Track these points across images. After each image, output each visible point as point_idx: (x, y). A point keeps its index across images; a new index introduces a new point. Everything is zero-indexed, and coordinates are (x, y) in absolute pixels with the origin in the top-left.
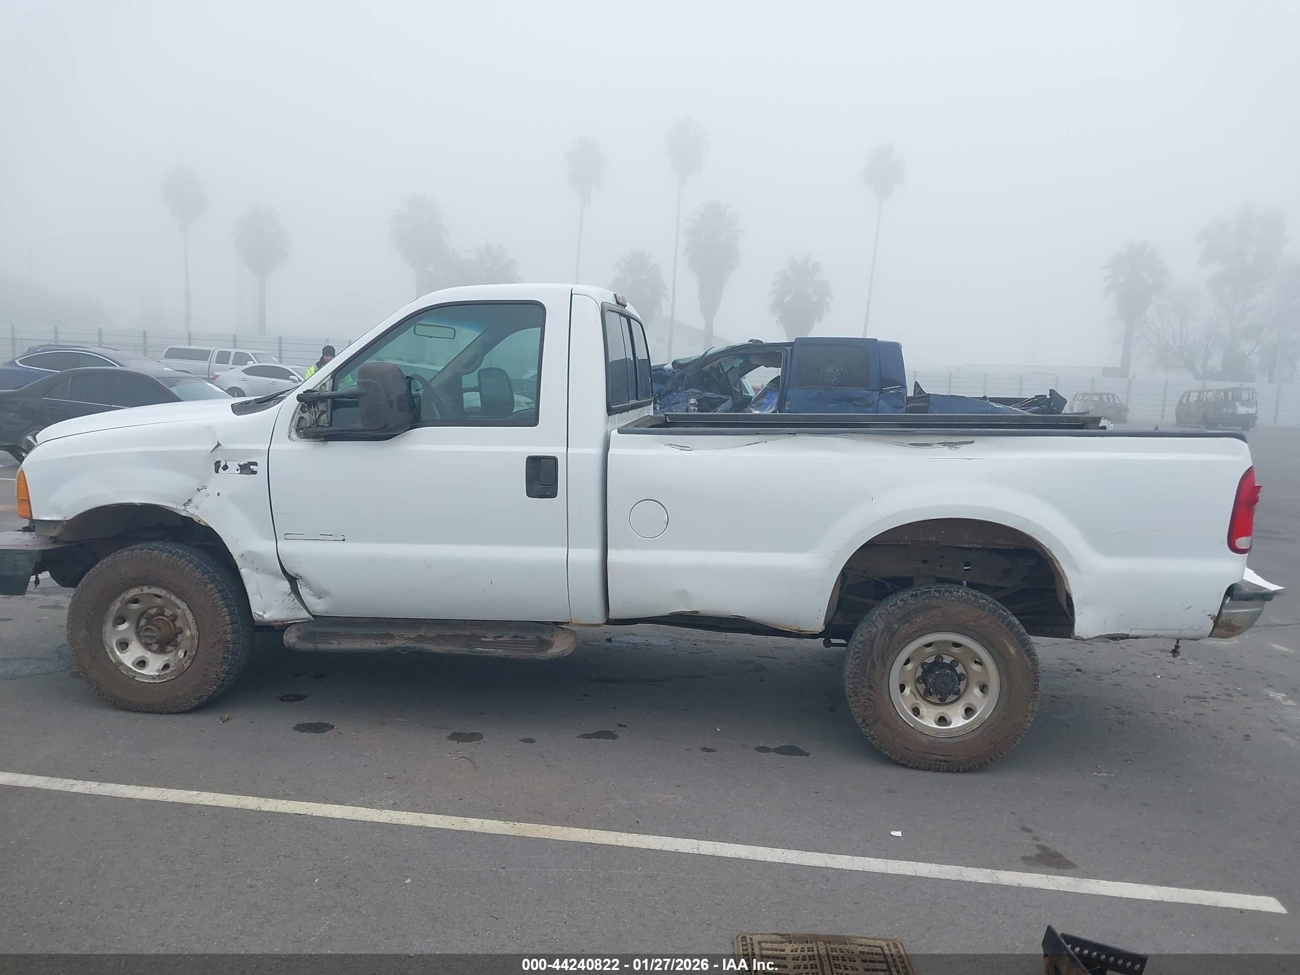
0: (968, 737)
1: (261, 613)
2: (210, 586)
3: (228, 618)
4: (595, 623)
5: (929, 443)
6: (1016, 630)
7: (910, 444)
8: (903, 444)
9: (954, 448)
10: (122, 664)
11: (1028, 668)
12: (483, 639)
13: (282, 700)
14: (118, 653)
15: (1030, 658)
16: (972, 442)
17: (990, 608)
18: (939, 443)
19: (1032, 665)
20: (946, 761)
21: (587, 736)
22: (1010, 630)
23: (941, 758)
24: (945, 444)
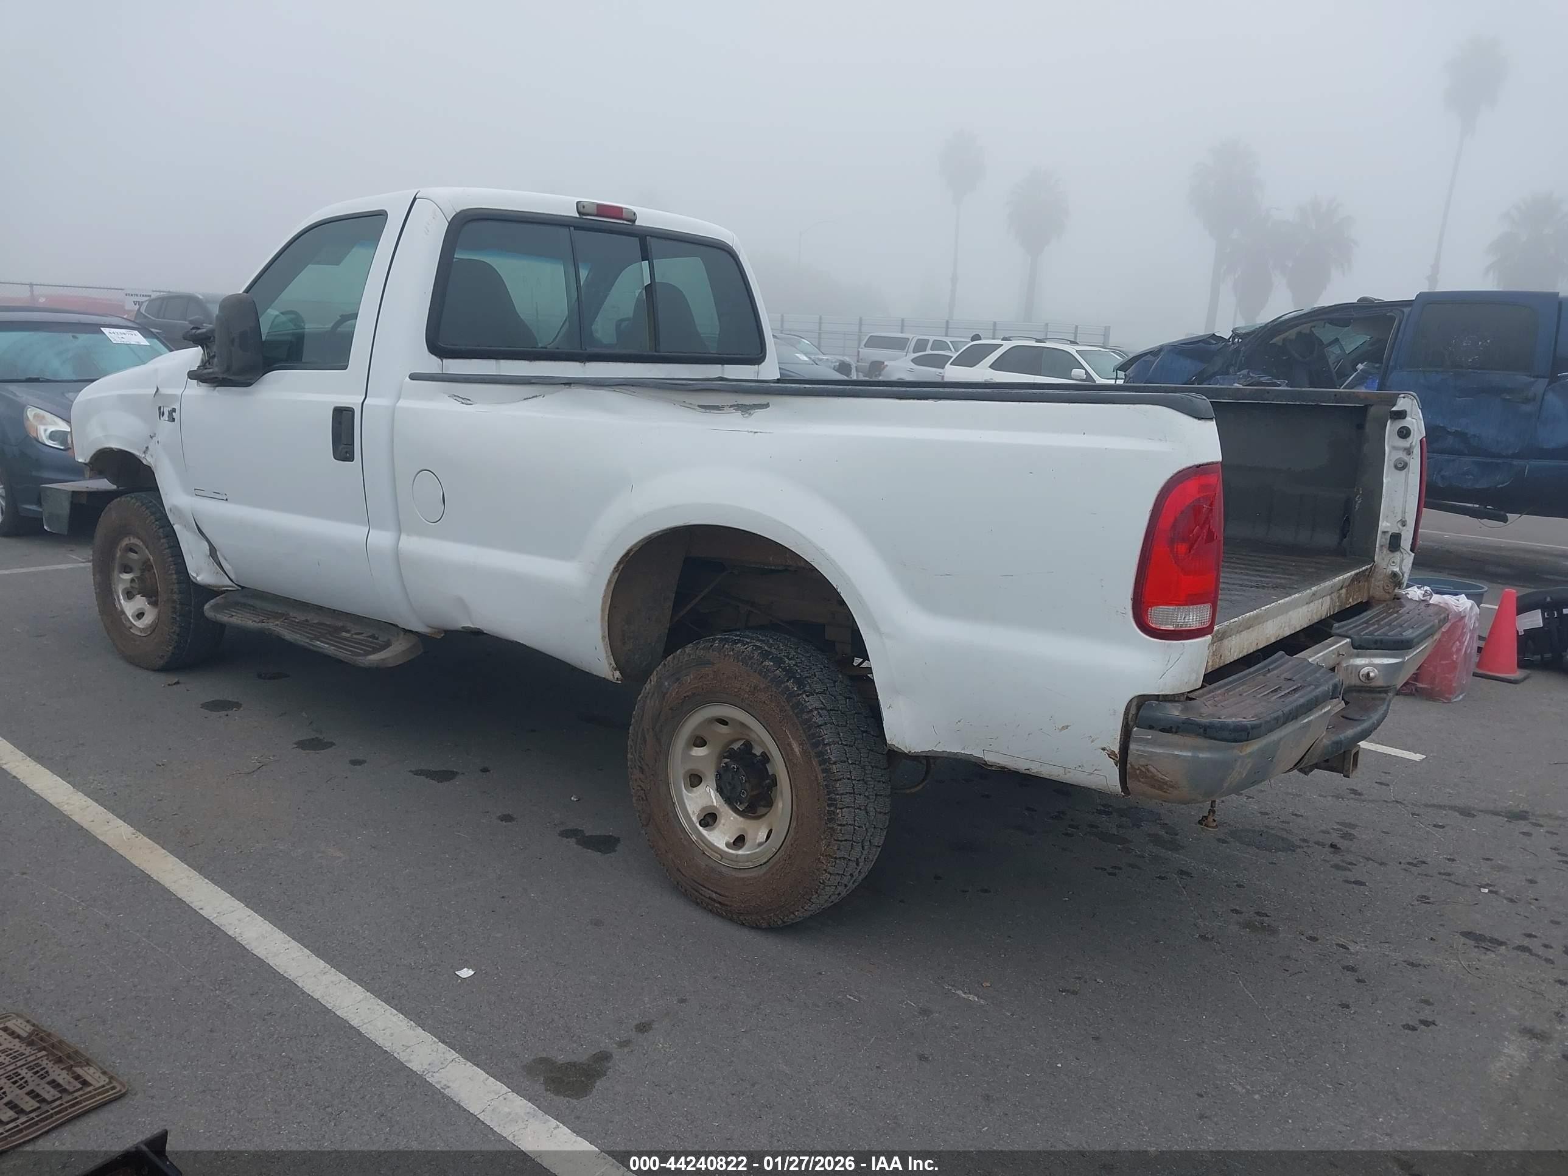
0: (752, 874)
1: (195, 575)
2: (162, 541)
3: (175, 576)
4: (409, 629)
5: (720, 405)
6: (805, 716)
7: (699, 406)
8: (690, 406)
9: (747, 415)
10: (123, 612)
11: (818, 784)
12: (344, 634)
13: (260, 676)
14: (122, 601)
15: (822, 766)
16: (767, 405)
17: (775, 675)
18: (731, 406)
19: (825, 779)
20: (720, 903)
21: (418, 773)
22: (796, 715)
23: (714, 896)
24: (738, 407)
